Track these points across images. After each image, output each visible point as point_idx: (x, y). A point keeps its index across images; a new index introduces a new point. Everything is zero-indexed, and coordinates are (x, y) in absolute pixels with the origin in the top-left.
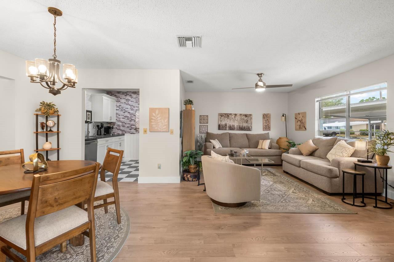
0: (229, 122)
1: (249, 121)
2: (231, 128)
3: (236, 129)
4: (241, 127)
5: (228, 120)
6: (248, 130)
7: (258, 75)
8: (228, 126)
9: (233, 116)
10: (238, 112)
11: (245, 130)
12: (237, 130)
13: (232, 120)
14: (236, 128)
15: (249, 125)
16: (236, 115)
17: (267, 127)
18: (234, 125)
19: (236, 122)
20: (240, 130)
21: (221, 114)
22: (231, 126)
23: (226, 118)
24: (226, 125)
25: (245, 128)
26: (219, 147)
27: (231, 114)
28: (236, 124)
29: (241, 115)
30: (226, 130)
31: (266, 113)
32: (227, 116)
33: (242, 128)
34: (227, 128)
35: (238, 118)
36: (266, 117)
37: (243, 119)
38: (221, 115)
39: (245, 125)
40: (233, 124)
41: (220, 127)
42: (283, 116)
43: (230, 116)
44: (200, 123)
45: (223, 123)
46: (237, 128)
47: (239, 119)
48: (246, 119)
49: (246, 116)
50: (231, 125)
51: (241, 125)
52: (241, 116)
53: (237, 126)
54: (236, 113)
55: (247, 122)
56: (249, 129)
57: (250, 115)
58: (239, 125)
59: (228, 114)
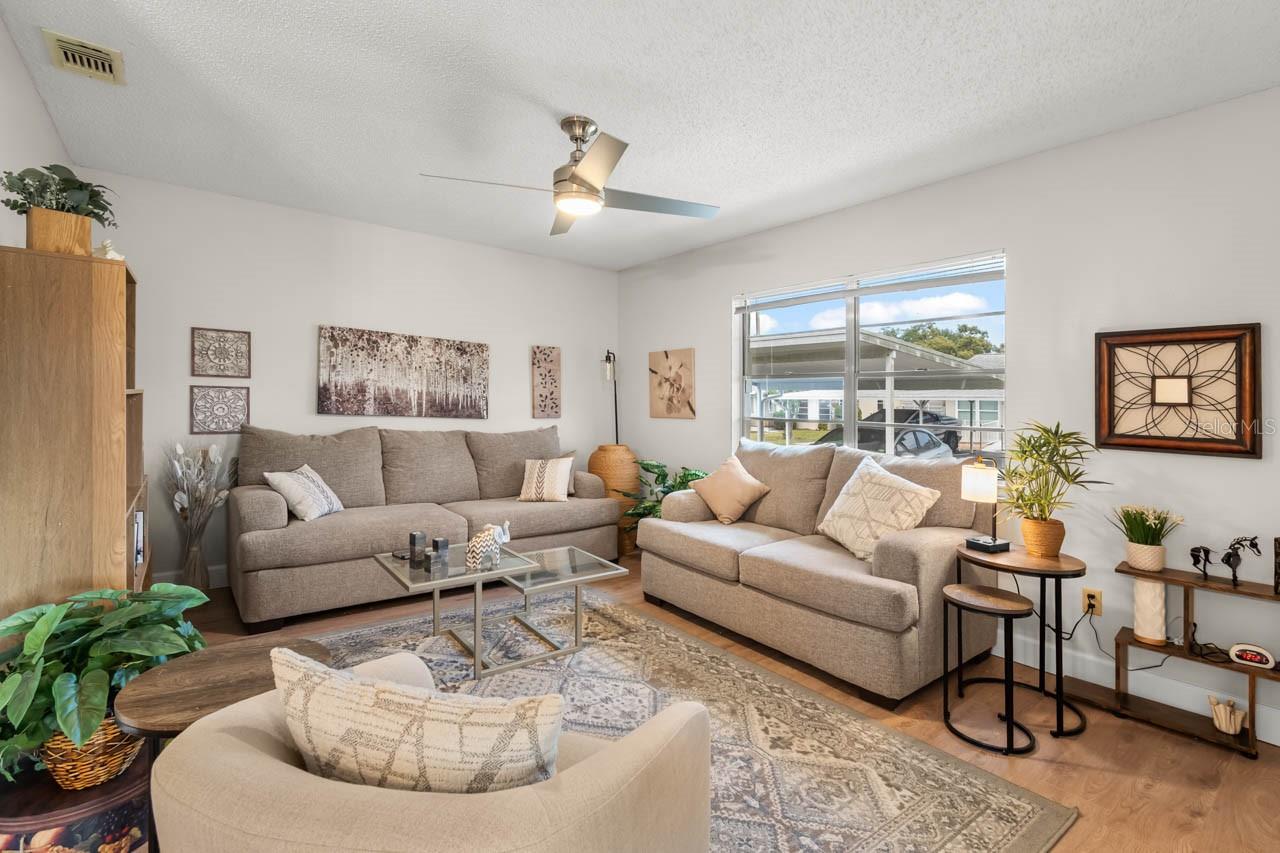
0: (381, 377)
1: (475, 373)
2: (389, 406)
3: (415, 411)
4: (441, 404)
5: (374, 364)
6: (469, 416)
7: (568, 124)
8: (371, 393)
9: (400, 348)
10: (425, 331)
11: (456, 417)
12: (419, 414)
13: (392, 366)
14: (414, 403)
15: (477, 393)
16: (412, 341)
17: (547, 404)
18: (405, 392)
19: (416, 375)
20: (432, 416)
21: (332, 328)
22: (386, 393)
23: (361, 353)
24: (361, 389)
25: (456, 404)
26: (326, 510)
27: (388, 335)
28: (414, 386)
29: (438, 342)
30: (360, 412)
31: (544, 343)
32: (370, 342)
33: (442, 408)
34: (370, 407)
35: (424, 355)
36: (543, 359)
37: (447, 363)
38: (335, 337)
39: (457, 391)
40: (402, 386)
41: (325, 401)
42: (608, 359)
43: (382, 344)
44: (193, 374)
45: (346, 378)
46: (420, 405)
47: (427, 360)
48: (461, 362)
49: (461, 349)
50: (391, 393)
51: (439, 391)
52: (438, 350)
53: (420, 395)
54: (416, 334)
55: (465, 379)
56: (475, 411)
57: (480, 346)
58: (428, 393)
59: (370, 333)
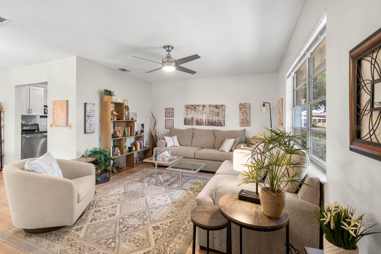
0: (196, 116)
1: (220, 113)
2: (199, 123)
3: (204, 124)
4: (211, 122)
5: (195, 113)
6: (219, 126)
8: (194, 120)
9: (201, 108)
10: (207, 103)
11: (215, 126)
12: (206, 125)
13: (199, 113)
14: (204, 122)
15: (221, 119)
16: (204, 106)
17: (245, 122)
18: (202, 119)
19: (205, 115)
20: (208, 125)
21: (187, 105)
22: (198, 120)
23: (193, 110)
24: (193, 119)
25: (215, 122)
27: (198, 105)
28: (204, 118)
29: (210, 106)
30: (192, 124)
31: (243, 102)
32: (194, 107)
33: (211, 123)
34: (194, 123)
35: (207, 110)
36: (244, 108)
37: (213, 111)
38: (187, 107)
39: (215, 118)
40: (201, 118)
41: (186, 122)
42: (264, 105)
43: (197, 108)
44: (166, 117)
45: (189, 117)
46: (206, 122)
47: (208, 111)
48: (216, 110)
49: (216, 107)
50: (199, 119)
51: (211, 119)
52: (210, 108)
53: (206, 120)
54: (205, 104)
55: (218, 115)
56: (220, 124)
57: (222, 105)
58: (208, 119)
59: (194, 105)
